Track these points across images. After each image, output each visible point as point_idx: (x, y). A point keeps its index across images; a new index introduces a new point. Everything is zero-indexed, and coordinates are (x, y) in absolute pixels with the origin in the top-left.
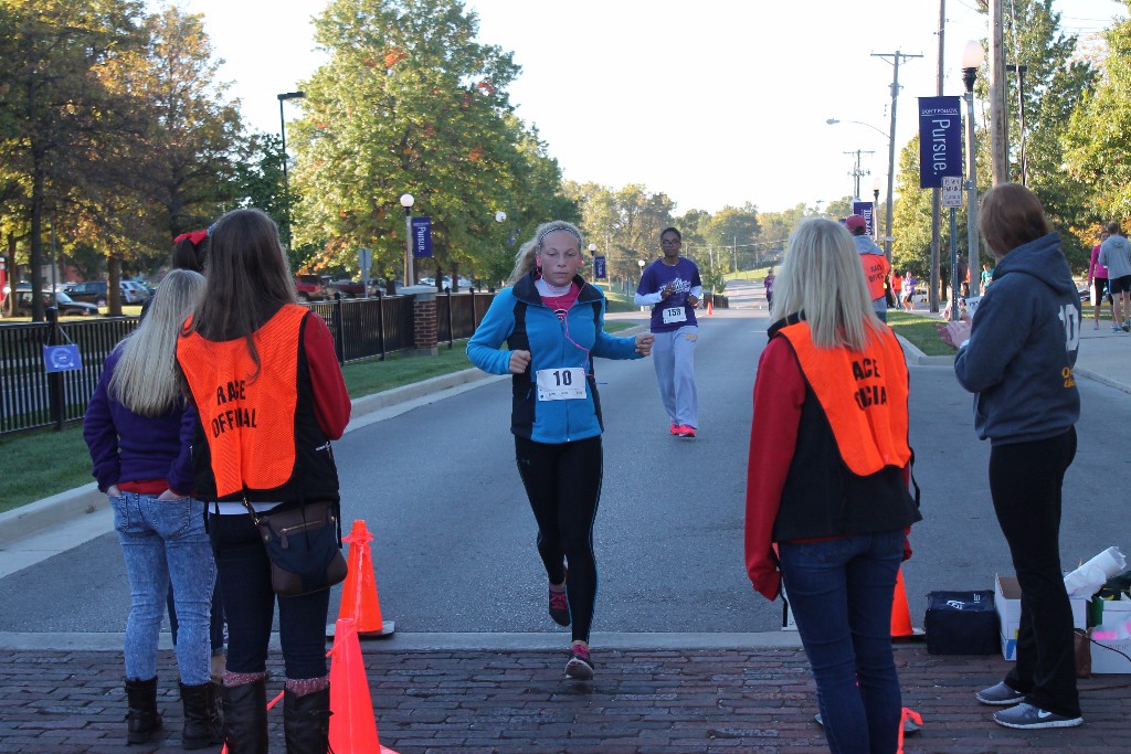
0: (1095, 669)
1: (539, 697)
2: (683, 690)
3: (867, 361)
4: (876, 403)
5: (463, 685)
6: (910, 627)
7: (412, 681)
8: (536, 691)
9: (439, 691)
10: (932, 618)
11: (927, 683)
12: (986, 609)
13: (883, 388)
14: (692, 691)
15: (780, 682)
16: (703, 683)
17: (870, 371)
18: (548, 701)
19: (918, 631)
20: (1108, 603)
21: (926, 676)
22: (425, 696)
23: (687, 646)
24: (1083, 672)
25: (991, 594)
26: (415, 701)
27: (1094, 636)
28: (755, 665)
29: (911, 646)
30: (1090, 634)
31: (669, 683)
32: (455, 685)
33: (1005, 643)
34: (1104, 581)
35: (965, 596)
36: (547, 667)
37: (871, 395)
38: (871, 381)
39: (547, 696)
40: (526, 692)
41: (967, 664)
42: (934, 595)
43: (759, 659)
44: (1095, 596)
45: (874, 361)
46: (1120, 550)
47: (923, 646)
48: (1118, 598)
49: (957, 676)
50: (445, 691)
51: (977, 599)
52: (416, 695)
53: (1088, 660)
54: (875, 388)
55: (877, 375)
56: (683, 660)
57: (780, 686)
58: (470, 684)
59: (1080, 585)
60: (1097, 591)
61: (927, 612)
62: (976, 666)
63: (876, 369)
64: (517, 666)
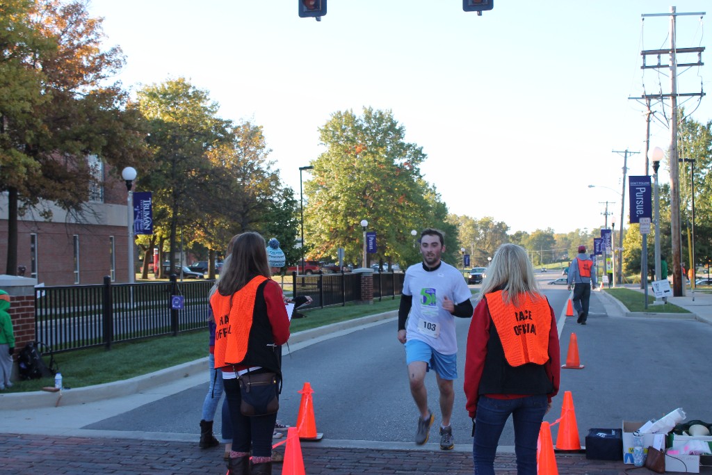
0: (667, 469)
1: (390, 471)
2: (461, 471)
3: (526, 312)
4: (528, 332)
5: (353, 464)
6: (579, 446)
7: (329, 462)
8: (388, 469)
9: (342, 467)
10: (589, 440)
11: (583, 472)
12: (617, 437)
13: (533, 325)
14: (465, 472)
15: (509, 469)
16: (470, 468)
17: (527, 317)
18: (394, 473)
19: (584, 448)
20: (676, 436)
21: (582, 469)
22: (335, 469)
23: (467, 451)
24: (661, 470)
25: (621, 430)
26: (329, 470)
27: (668, 453)
28: (499, 461)
29: (579, 455)
30: (666, 451)
31: (455, 468)
32: (350, 464)
33: (624, 455)
34: (674, 425)
35: (608, 431)
36: (396, 458)
37: (526, 328)
38: (527, 321)
39: (393, 471)
40: (384, 469)
41: (604, 464)
42: (592, 430)
43: (501, 458)
44: (671, 433)
45: (530, 312)
46: (684, 410)
47: (584, 455)
48: (680, 433)
49: (598, 470)
50: (345, 467)
51: (613, 433)
52: (330, 468)
53: (664, 465)
54: (528, 325)
55: (530, 318)
56: (464, 457)
57: (508, 471)
58: (357, 464)
59: (662, 427)
60: (671, 430)
61: (586, 438)
62: (609, 466)
63: (530, 316)
64: (382, 457)
